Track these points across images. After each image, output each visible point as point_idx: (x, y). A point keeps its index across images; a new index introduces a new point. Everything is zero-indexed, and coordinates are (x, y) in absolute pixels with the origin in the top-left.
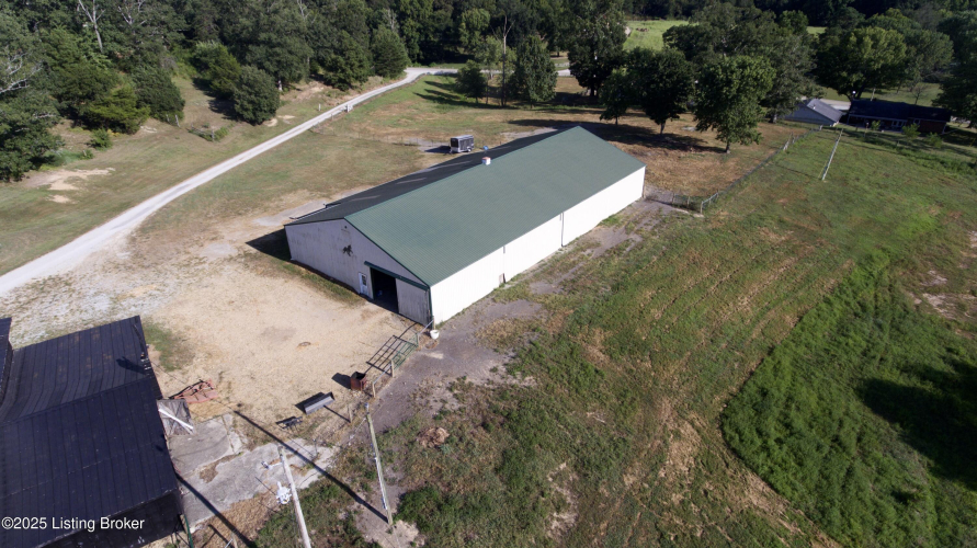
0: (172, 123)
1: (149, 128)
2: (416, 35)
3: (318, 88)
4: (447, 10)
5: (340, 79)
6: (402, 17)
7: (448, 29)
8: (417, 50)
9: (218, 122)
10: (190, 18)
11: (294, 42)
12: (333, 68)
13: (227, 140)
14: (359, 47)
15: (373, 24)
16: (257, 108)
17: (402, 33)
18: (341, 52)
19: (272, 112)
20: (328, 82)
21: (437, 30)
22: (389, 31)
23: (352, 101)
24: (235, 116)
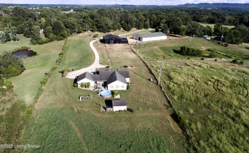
0: (120, 30)
1: (117, 30)
2: (153, 23)
3: (135, 29)
4: (159, 19)
5: (138, 28)
6: (151, 20)
7: (158, 22)
8: (152, 26)
9: (124, 31)
10: (121, 19)
11: (134, 23)
12: (138, 26)
13: (125, 32)
14: (142, 24)
15: (145, 21)
16: (129, 29)
17: (150, 23)
18: (139, 24)
19: (130, 30)
20: (137, 28)
21: (156, 23)
22: (148, 22)
23: (139, 31)
24: (126, 30)
